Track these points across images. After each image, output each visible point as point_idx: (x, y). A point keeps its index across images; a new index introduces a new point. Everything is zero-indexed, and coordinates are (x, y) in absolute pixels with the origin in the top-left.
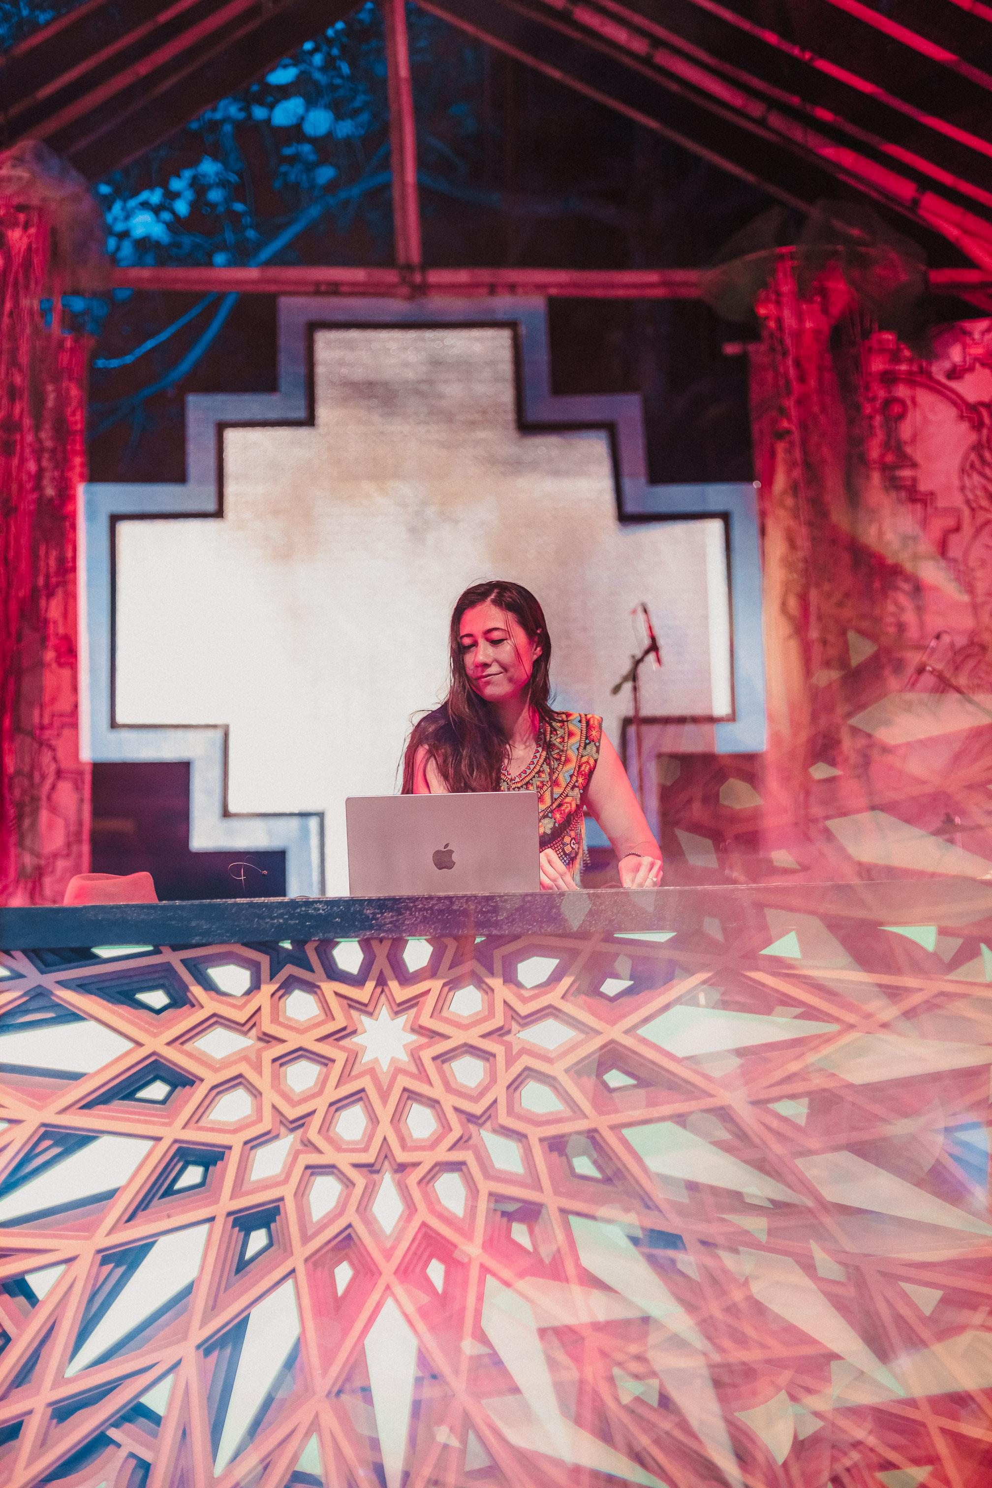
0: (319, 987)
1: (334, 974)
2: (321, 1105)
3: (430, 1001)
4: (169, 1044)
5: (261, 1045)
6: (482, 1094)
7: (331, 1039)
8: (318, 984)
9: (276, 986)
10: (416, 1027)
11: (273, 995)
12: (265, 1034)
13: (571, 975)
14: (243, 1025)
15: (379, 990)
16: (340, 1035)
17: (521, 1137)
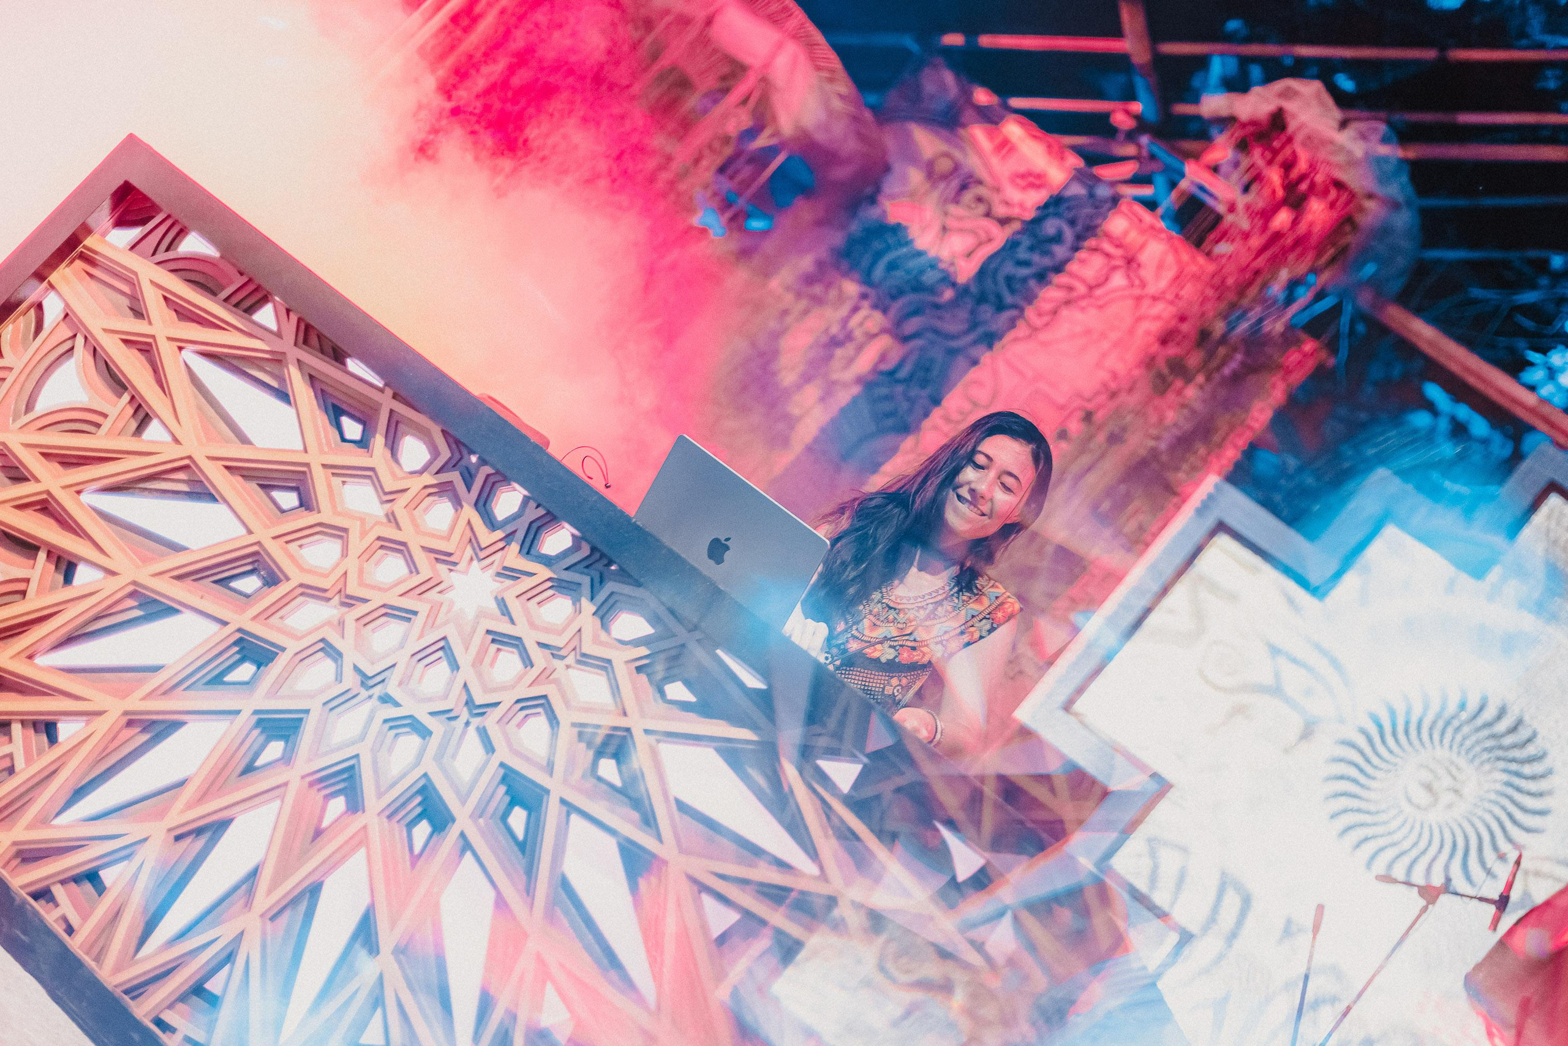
0: (462, 507)
1: (483, 505)
2: (377, 599)
3: (528, 583)
4: (324, 466)
5: (385, 520)
6: (494, 690)
7: (433, 555)
8: (464, 504)
9: (435, 482)
10: (500, 598)
11: (426, 487)
12: (393, 513)
13: (649, 649)
14: (386, 494)
15: (501, 545)
16: (443, 557)
17: (489, 748)
